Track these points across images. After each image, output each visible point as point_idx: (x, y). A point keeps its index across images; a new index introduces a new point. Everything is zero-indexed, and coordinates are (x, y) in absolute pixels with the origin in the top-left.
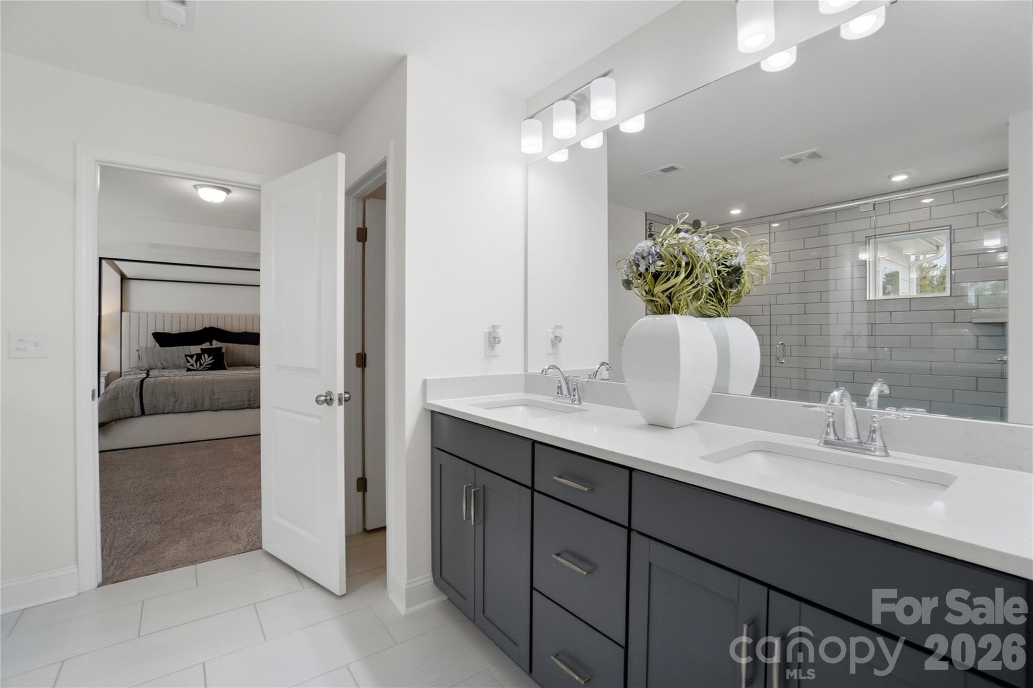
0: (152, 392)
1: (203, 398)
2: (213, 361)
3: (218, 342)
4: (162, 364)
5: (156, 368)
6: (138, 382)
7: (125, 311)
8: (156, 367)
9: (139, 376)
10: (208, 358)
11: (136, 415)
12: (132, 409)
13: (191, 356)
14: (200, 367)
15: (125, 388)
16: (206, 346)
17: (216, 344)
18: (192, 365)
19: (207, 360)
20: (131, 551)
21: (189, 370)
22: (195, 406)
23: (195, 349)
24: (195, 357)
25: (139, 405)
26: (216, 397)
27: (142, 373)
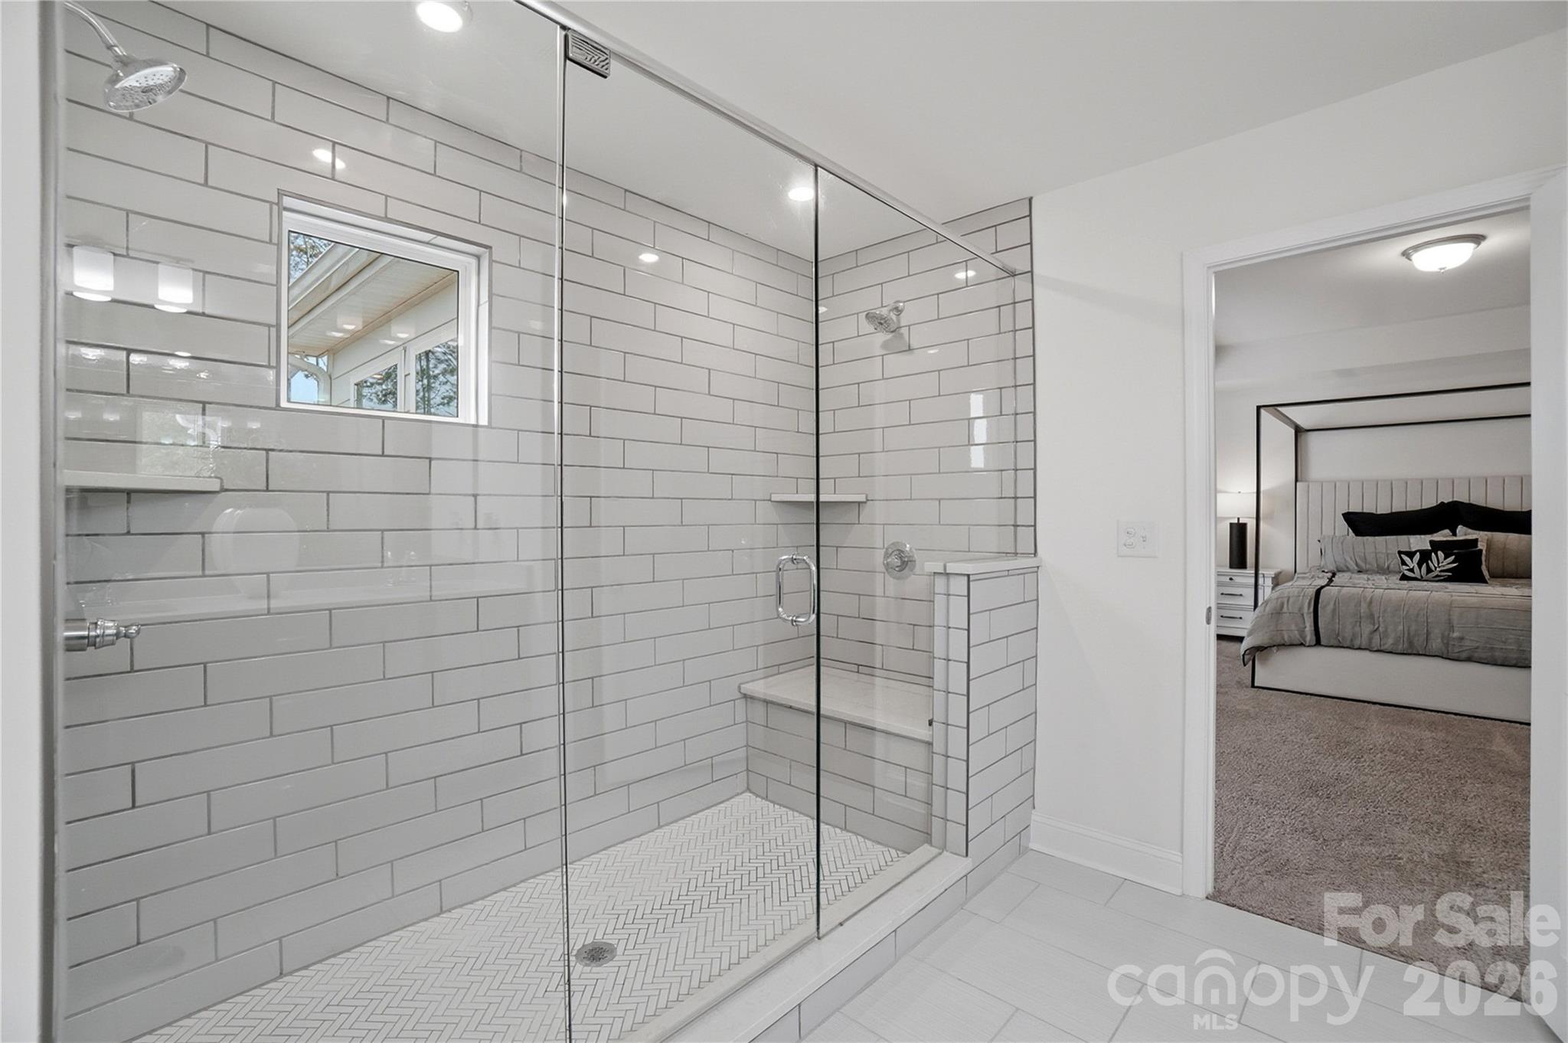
0: (1334, 610)
1: (1428, 634)
2: (1455, 565)
3: (1470, 531)
4: (1357, 564)
5: (1348, 570)
6: (1312, 592)
7: (1301, 481)
8: (1348, 568)
9: (1315, 583)
10: (1445, 559)
11: (1307, 645)
12: (1302, 632)
13: (1411, 555)
14: (1427, 573)
15: (1291, 600)
16: (1443, 535)
17: (1463, 533)
18: (1412, 570)
19: (1443, 562)
20: (1262, 864)
21: (1404, 578)
22: (1411, 643)
23: (1420, 542)
24: (1418, 556)
25: (1313, 628)
26: (1456, 634)
27: (1323, 577)
